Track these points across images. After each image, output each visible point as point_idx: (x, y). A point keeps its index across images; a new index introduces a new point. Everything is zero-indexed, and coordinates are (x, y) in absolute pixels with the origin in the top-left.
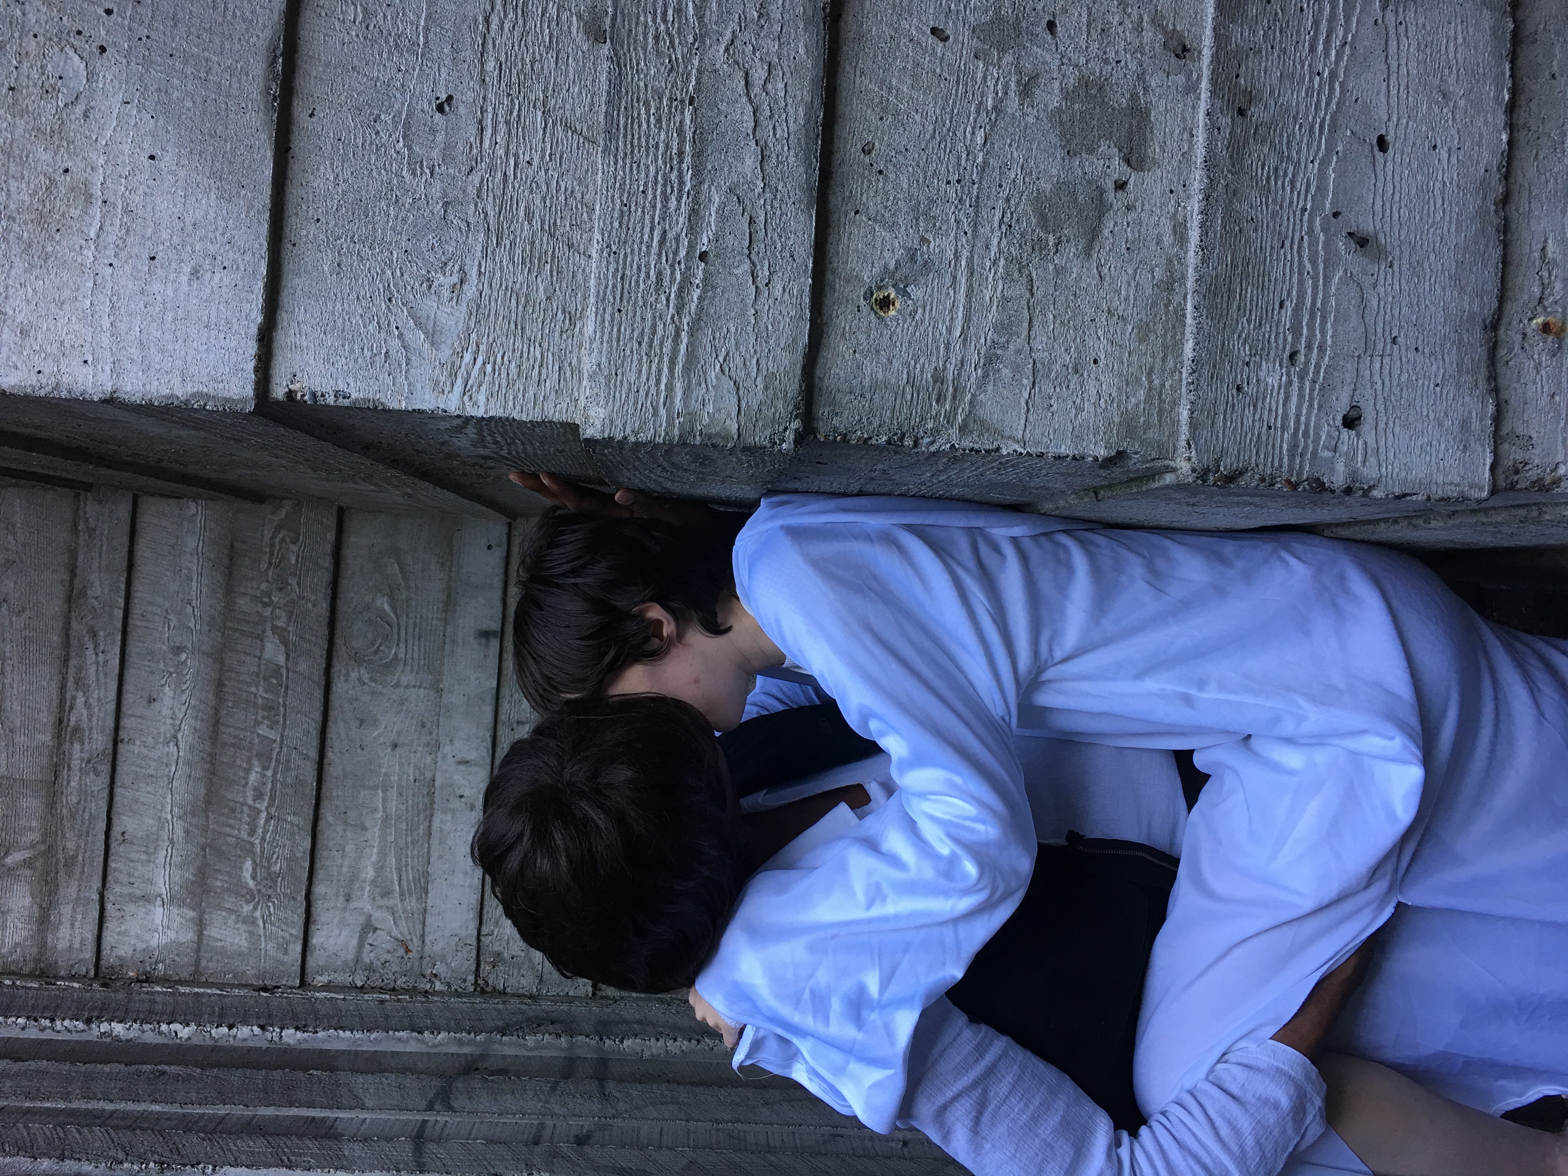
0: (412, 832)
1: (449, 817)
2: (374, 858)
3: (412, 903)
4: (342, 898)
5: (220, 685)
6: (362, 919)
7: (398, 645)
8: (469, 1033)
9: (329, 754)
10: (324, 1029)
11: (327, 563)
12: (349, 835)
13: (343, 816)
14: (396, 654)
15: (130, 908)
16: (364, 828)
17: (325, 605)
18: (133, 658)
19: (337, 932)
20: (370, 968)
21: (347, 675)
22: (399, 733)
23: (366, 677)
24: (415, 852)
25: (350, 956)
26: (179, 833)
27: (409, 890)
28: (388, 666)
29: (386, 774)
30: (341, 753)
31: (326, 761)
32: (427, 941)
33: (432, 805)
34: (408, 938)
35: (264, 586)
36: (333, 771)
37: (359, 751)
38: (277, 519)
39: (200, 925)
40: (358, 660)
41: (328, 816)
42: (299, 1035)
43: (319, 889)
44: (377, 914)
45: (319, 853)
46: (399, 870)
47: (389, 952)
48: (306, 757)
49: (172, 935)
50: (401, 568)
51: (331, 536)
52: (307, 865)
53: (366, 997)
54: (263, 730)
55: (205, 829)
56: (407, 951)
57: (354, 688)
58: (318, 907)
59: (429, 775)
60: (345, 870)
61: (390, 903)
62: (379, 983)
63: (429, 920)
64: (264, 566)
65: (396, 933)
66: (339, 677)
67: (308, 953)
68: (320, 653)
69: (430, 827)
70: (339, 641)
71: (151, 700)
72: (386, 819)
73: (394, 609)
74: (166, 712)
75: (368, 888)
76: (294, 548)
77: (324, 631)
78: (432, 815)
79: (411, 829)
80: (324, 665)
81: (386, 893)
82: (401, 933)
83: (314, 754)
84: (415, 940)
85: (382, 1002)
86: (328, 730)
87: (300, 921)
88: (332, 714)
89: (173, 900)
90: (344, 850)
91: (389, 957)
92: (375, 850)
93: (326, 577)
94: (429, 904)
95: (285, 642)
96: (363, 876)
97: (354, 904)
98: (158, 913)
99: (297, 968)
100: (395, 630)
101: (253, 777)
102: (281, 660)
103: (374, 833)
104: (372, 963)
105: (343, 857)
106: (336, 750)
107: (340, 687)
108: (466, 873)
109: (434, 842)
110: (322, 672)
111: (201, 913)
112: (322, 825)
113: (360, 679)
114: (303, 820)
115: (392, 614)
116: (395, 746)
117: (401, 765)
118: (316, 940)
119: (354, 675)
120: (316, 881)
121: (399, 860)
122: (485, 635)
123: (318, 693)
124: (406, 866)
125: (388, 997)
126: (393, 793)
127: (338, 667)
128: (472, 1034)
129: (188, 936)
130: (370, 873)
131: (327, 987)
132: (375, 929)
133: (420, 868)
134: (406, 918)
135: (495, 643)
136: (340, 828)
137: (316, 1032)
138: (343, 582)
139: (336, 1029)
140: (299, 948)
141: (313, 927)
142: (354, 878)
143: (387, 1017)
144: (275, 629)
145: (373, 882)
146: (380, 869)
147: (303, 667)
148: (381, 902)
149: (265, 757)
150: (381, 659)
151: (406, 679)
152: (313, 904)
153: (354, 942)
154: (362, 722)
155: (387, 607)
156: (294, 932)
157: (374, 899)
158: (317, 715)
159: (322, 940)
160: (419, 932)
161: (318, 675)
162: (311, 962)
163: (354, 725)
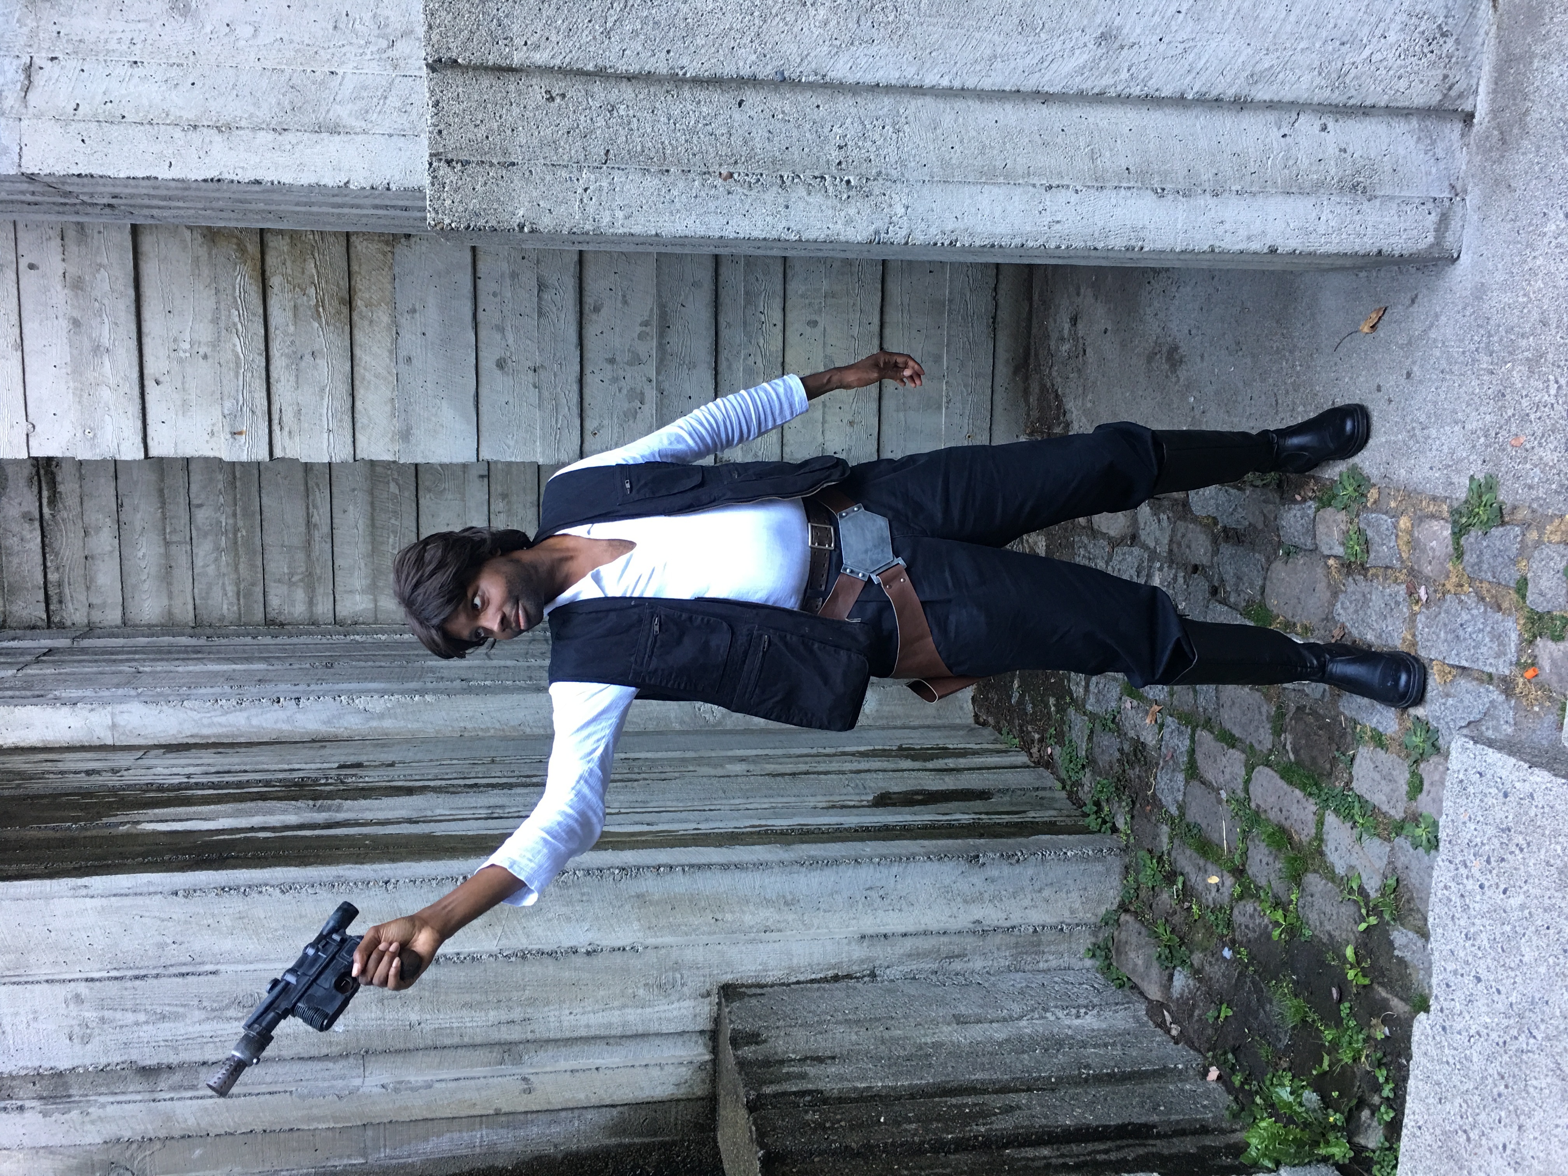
5: (372, 504)
7: (445, 483)
14: (445, 487)
15: (345, 596)
18: (335, 495)
21: (425, 497)
22: (449, 520)
23: (433, 497)
26: (363, 565)
28: (441, 492)
39: (375, 601)
40: (429, 491)
48: (412, 532)
49: (364, 606)
54: (393, 521)
55: (373, 563)
57: (428, 501)
66: (422, 497)
68: (413, 488)
70: (420, 482)
71: (345, 511)
73: (442, 468)
74: (351, 516)
77: (414, 479)
80: (415, 493)
83: (415, 530)
86: (420, 520)
88: (420, 513)
89: (363, 592)
95: (397, 484)
98: (358, 597)
100: (443, 477)
101: (391, 540)
102: (397, 492)
106: (424, 528)
107: (422, 501)
110: (415, 496)
111: (375, 596)
113: (430, 498)
115: (441, 470)
119: (428, 496)
122: (482, 477)
123: (414, 505)
127: (421, 493)
129: (372, 606)
135: (486, 480)
144: (393, 479)
147: (406, 494)
149: (395, 533)
150: (439, 489)
151: (450, 497)
154: (433, 516)
155: (439, 468)
158: (415, 514)
161: (414, 498)
163: (430, 517)
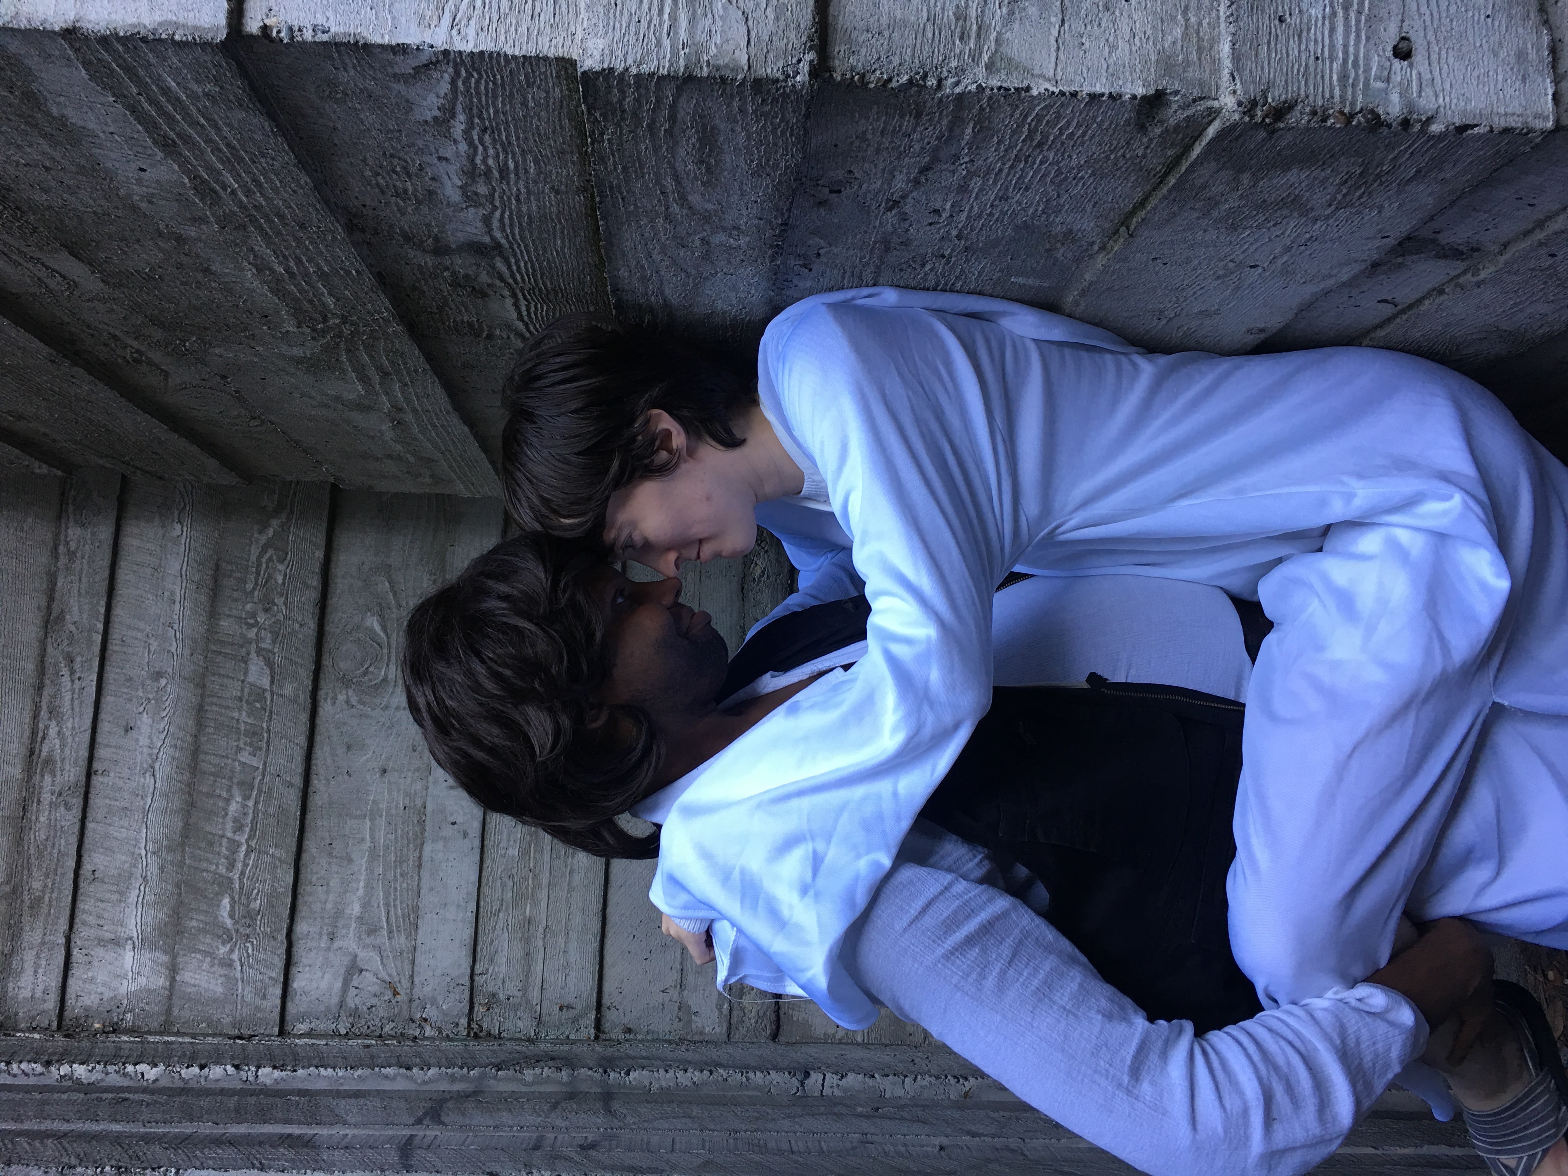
0: (401, 863)
1: (440, 845)
2: (361, 892)
3: (401, 941)
4: (325, 937)
5: (200, 710)
6: (346, 961)
7: (388, 665)
8: (462, 1068)
9: (315, 781)
10: (303, 1068)
11: (315, 581)
12: (335, 868)
13: (328, 847)
14: (386, 675)
15: (99, 952)
16: (350, 861)
17: (312, 625)
18: (110, 685)
19: (320, 974)
20: (355, 1013)
21: (334, 699)
22: (388, 759)
23: (354, 700)
24: (405, 885)
25: (335, 1000)
26: (154, 869)
27: (398, 927)
28: (377, 687)
29: (374, 801)
30: (328, 780)
31: (311, 789)
32: (417, 980)
33: (422, 833)
34: (397, 979)
35: (249, 607)
36: (317, 800)
37: (346, 777)
38: (263, 539)
39: (173, 970)
40: (346, 682)
41: (311, 846)
42: (277, 1074)
43: (302, 928)
44: (362, 954)
45: (302, 889)
46: (387, 905)
47: (375, 995)
48: (290, 785)
49: (143, 981)
50: (392, 587)
51: (320, 554)
52: (289, 900)
53: (350, 1042)
54: (244, 757)
55: (181, 864)
56: (396, 993)
57: (342, 710)
58: (300, 949)
59: (419, 802)
60: (329, 906)
61: (378, 942)
62: (364, 1030)
63: (420, 959)
64: (249, 586)
65: (383, 975)
66: (326, 700)
67: (288, 998)
68: (305, 676)
69: (420, 858)
70: (327, 662)
71: (128, 729)
72: (373, 851)
73: (384, 628)
74: (144, 741)
75: (354, 925)
76: (281, 567)
77: (309, 651)
78: (423, 844)
79: (400, 862)
80: (310, 688)
81: (373, 931)
82: (390, 975)
83: (298, 781)
84: (403, 981)
85: (368, 1046)
86: (314, 756)
87: (279, 963)
88: (318, 738)
89: (145, 943)
90: (328, 884)
91: (375, 1001)
92: (362, 884)
93: (313, 595)
94: (419, 941)
95: (269, 664)
96: (348, 911)
97: (337, 944)
98: (128, 957)
99: (276, 1016)
100: (385, 651)
101: (233, 807)
102: (265, 682)
103: (361, 863)
104: (357, 1008)
105: (327, 892)
106: (322, 778)
107: (326, 709)
108: (459, 906)
109: (425, 874)
110: (308, 694)
111: (174, 957)
112: (305, 856)
113: (347, 702)
114: (286, 854)
115: (382, 634)
116: (384, 771)
117: (390, 792)
118: (298, 983)
119: (341, 698)
120: (298, 919)
121: (387, 895)
123: (304, 717)
124: (395, 900)
125: (374, 1042)
126: (382, 822)
127: (326, 688)
128: (465, 1069)
129: (161, 982)
130: (356, 909)
131: (310, 1034)
132: (361, 971)
133: (410, 903)
134: (395, 957)
136: (324, 862)
137: (295, 1071)
138: (334, 601)
139: (317, 1067)
140: (278, 992)
141: (294, 970)
142: (338, 914)
143: (372, 1057)
144: (259, 651)
145: (360, 919)
146: (366, 905)
147: (288, 690)
148: (368, 941)
149: (246, 786)
150: (370, 680)
151: (396, 700)
152: (295, 943)
153: (339, 985)
154: (349, 748)
155: (377, 628)
156: (274, 975)
157: (360, 938)
158: (302, 740)
159: (304, 983)
160: (408, 973)
161: (304, 698)
162: (291, 1008)
163: (340, 751)
